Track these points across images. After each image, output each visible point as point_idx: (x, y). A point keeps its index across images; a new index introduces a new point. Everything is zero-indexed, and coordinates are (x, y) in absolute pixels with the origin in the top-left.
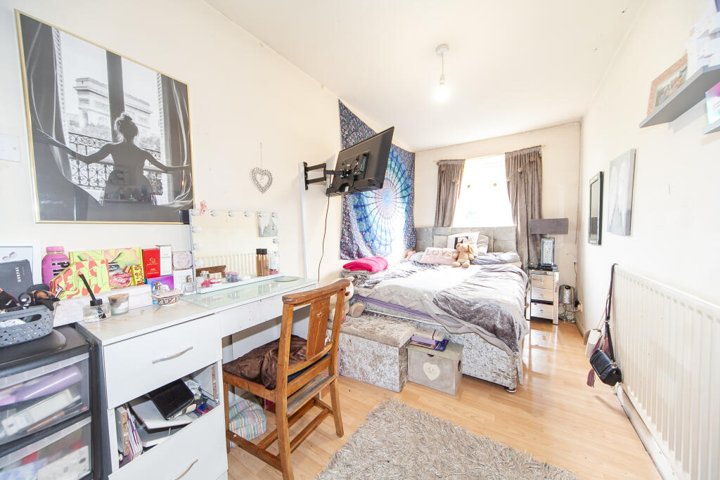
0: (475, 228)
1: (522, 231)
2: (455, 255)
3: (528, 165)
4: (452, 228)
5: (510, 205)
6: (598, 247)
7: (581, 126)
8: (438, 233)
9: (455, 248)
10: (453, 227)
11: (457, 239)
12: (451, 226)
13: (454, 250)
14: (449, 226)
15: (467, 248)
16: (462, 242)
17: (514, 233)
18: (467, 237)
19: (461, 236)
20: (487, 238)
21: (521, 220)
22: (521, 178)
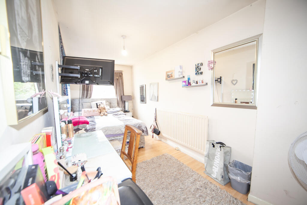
0: (102, 99)
1: (119, 99)
3: (119, 77)
4: (92, 99)
5: (115, 90)
6: (145, 104)
7: (131, 68)
8: (85, 102)
9: (97, 108)
11: (97, 104)
14: (90, 98)
15: (103, 107)
16: (100, 105)
17: (117, 100)
18: (102, 103)
20: (108, 103)
21: (119, 96)
22: (118, 81)
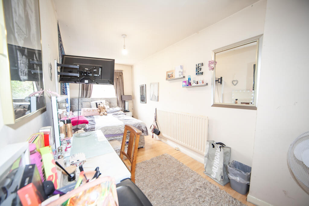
0: (102, 98)
1: (119, 99)
2: (99, 110)
3: (119, 76)
5: (115, 90)
6: (146, 104)
7: (132, 67)
8: (84, 101)
10: (92, 98)
11: (96, 103)
12: (91, 98)
13: (97, 108)
14: (89, 97)
15: (103, 107)
16: (99, 105)
17: (117, 100)
18: (101, 102)
19: (98, 102)
20: (108, 102)
21: (119, 95)
22: (118, 80)
